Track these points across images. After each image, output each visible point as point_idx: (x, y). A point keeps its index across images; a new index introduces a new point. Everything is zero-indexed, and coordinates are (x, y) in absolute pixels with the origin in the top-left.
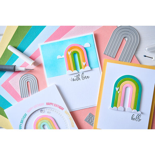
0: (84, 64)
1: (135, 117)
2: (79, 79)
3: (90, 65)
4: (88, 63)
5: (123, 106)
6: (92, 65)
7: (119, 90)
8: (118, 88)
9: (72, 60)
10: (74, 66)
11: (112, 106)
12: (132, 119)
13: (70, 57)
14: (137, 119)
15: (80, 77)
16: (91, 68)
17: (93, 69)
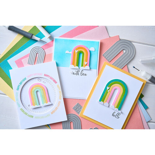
0: (85, 63)
1: (115, 114)
2: (78, 74)
3: (90, 66)
4: (88, 64)
5: (109, 103)
6: (92, 66)
7: (109, 89)
8: (109, 87)
9: (77, 58)
10: (77, 63)
11: (100, 101)
12: (113, 115)
13: (76, 54)
14: (116, 116)
15: (80, 73)
16: (90, 68)
17: (92, 69)
